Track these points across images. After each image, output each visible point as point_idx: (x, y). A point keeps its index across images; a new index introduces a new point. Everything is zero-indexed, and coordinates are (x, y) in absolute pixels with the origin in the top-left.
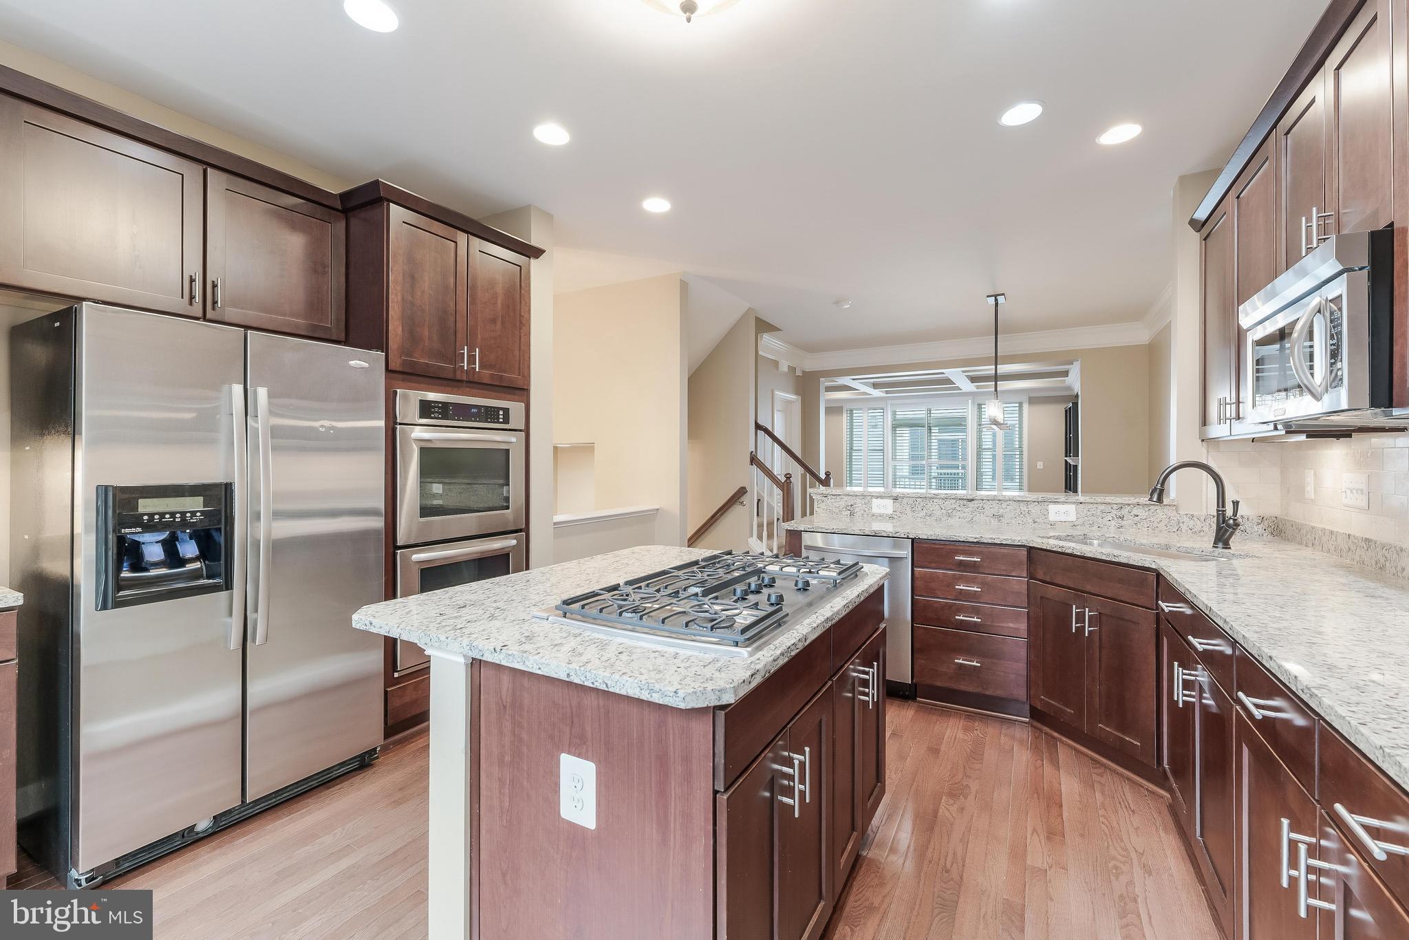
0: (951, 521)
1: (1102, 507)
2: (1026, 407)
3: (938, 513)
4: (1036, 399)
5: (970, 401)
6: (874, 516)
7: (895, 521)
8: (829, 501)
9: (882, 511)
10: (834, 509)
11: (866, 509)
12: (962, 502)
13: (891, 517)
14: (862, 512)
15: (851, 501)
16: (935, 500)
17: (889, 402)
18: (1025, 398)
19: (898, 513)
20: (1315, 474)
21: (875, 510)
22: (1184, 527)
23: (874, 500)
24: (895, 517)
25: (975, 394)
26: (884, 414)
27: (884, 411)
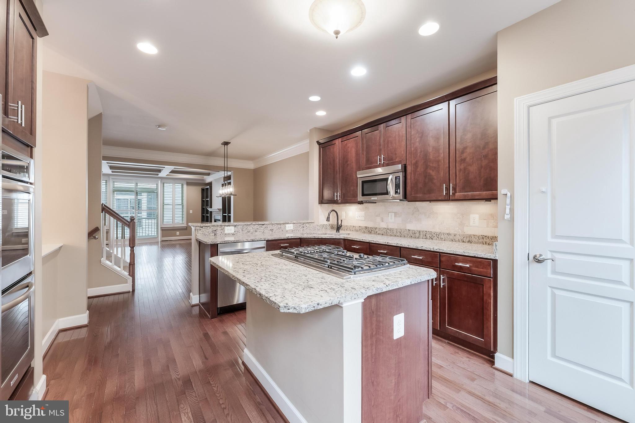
0: (257, 233)
1: (299, 224)
2: (185, 186)
3: (252, 231)
4: (190, 183)
6: (226, 234)
7: (235, 235)
8: (203, 229)
9: (229, 232)
10: (206, 233)
11: (222, 232)
12: (260, 226)
13: (233, 234)
14: (220, 233)
15: (215, 228)
16: (251, 226)
17: (111, 177)
18: (185, 183)
19: (236, 232)
20: (346, 213)
21: (226, 232)
22: (316, 229)
23: (226, 227)
24: (235, 234)
25: (161, 178)
26: (108, 184)
27: (108, 182)
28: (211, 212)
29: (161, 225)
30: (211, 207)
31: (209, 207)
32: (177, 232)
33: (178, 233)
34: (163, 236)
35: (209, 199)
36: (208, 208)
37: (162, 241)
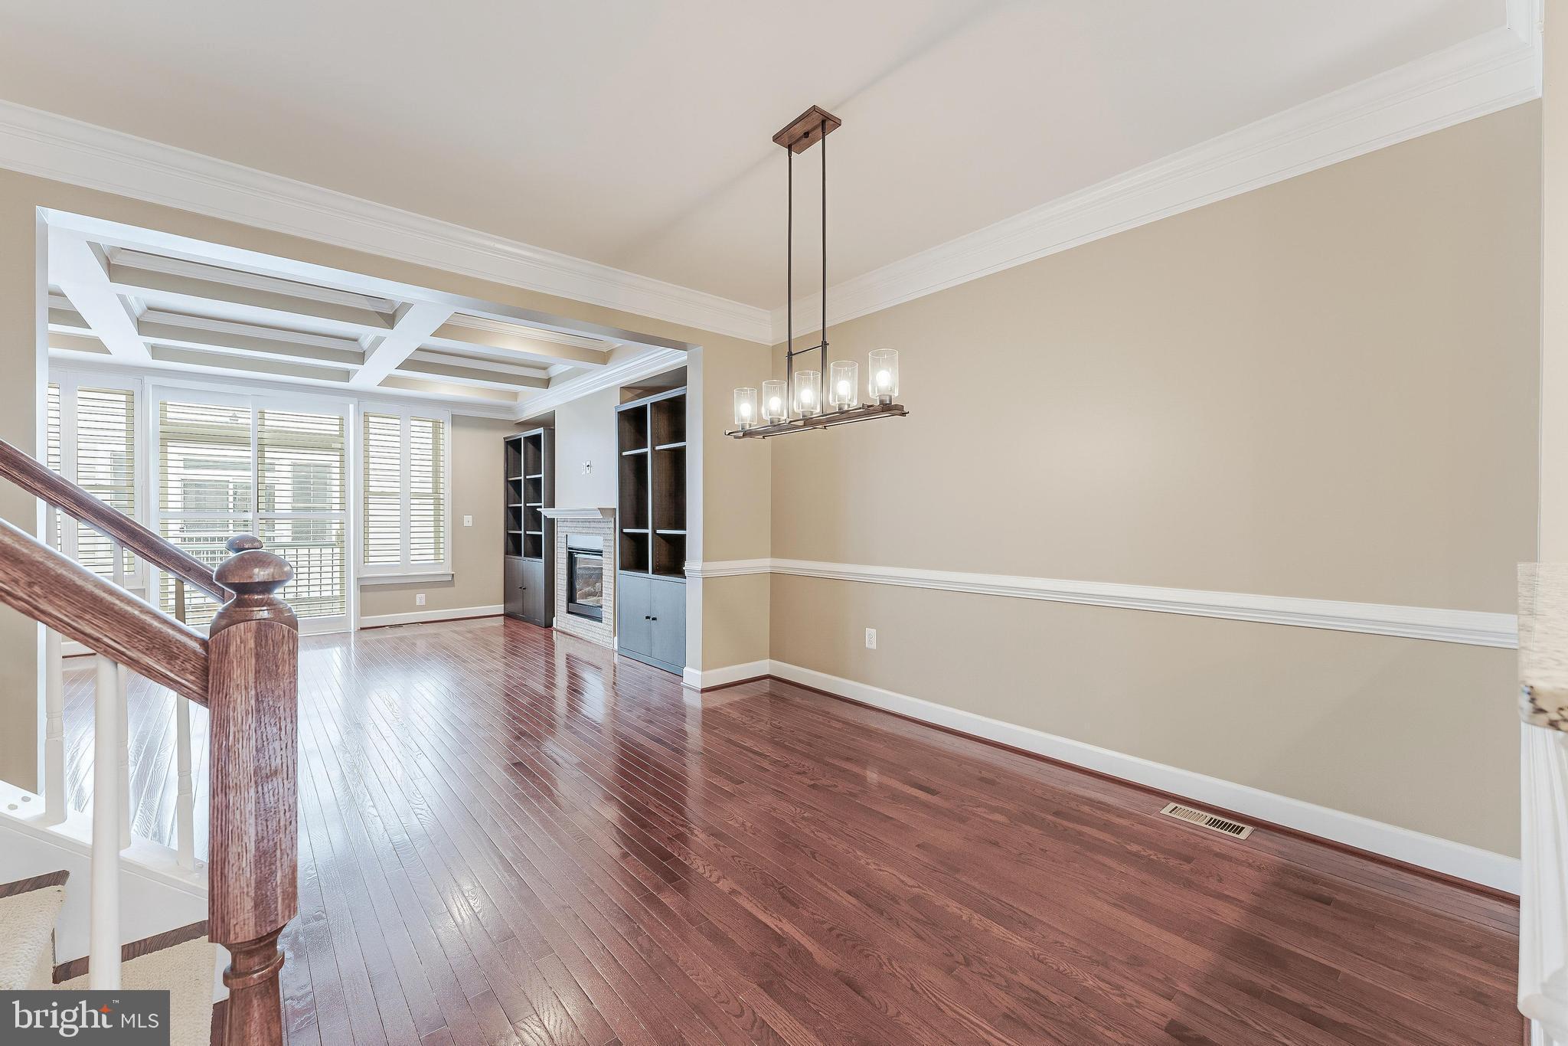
2: (447, 429)
4: (464, 418)
5: (351, 406)
17: (149, 381)
18: (445, 416)
25: (361, 395)
26: (137, 406)
27: (137, 398)
28: (551, 522)
29: (357, 570)
30: (551, 504)
31: (542, 504)
32: (418, 596)
33: (420, 598)
34: (364, 611)
35: (542, 475)
36: (541, 507)
37: (362, 629)
